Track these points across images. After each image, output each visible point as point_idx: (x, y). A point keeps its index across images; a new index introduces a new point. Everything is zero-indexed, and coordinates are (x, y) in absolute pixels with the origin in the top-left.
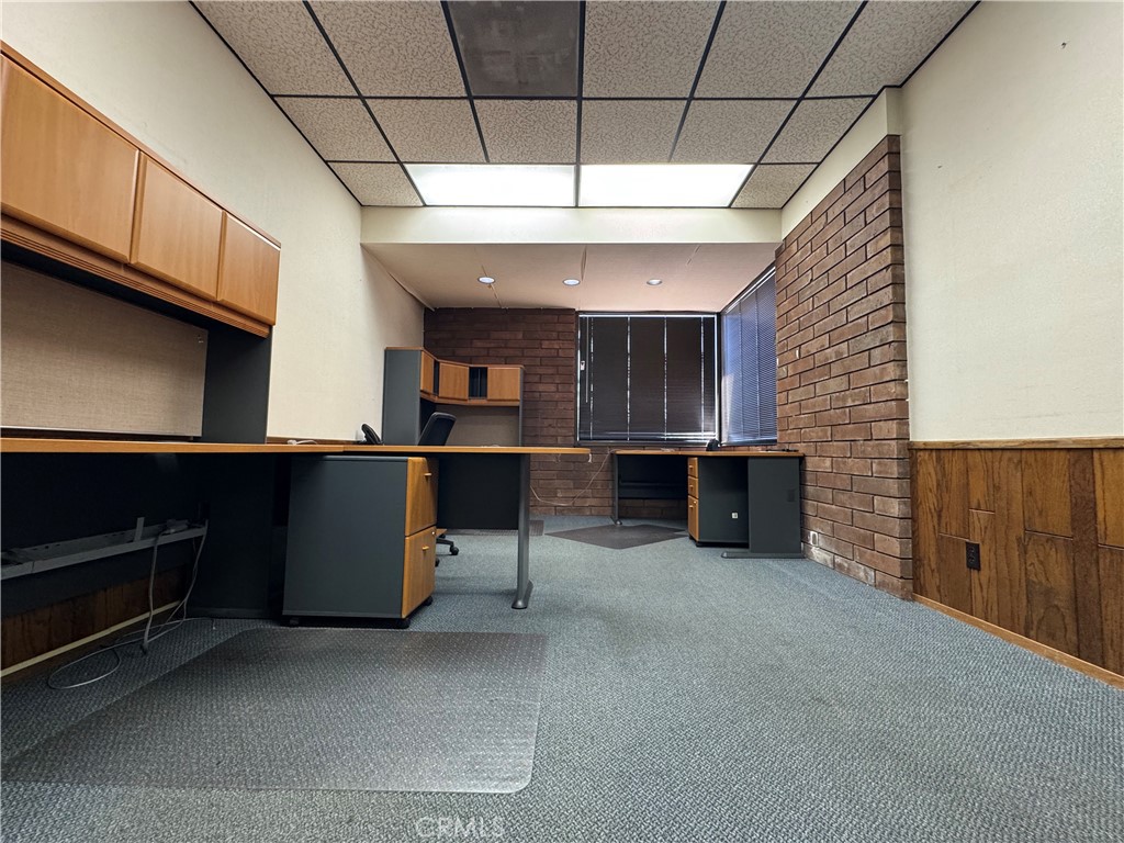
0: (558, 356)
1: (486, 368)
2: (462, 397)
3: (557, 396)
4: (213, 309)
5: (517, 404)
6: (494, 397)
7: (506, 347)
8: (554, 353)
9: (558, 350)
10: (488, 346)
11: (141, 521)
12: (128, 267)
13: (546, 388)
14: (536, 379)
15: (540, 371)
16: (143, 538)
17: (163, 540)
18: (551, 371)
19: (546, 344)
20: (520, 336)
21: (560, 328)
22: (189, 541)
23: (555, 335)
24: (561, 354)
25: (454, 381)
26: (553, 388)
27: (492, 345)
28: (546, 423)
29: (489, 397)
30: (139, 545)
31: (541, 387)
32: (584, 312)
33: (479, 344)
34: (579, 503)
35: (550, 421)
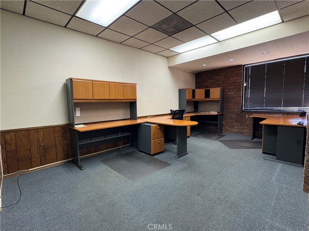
0: (235, 82)
1: (210, 89)
2: (203, 98)
3: (235, 96)
4: (124, 100)
5: (219, 99)
6: (212, 98)
7: (218, 81)
8: (234, 81)
9: (235, 80)
10: (213, 81)
11: (120, 132)
12: (110, 100)
13: (231, 93)
14: (228, 90)
15: (229, 88)
16: (121, 135)
17: (124, 135)
18: (233, 87)
19: (231, 79)
20: (223, 77)
21: (236, 72)
22: (129, 135)
23: (234, 75)
24: (237, 81)
25: (200, 94)
26: (234, 93)
27: (214, 81)
28: (231, 105)
29: (210, 98)
30: (120, 136)
31: (229, 93)
32: (247, 65)
33: (210, 81)
34: (242, 130)
35: (233, 104)
